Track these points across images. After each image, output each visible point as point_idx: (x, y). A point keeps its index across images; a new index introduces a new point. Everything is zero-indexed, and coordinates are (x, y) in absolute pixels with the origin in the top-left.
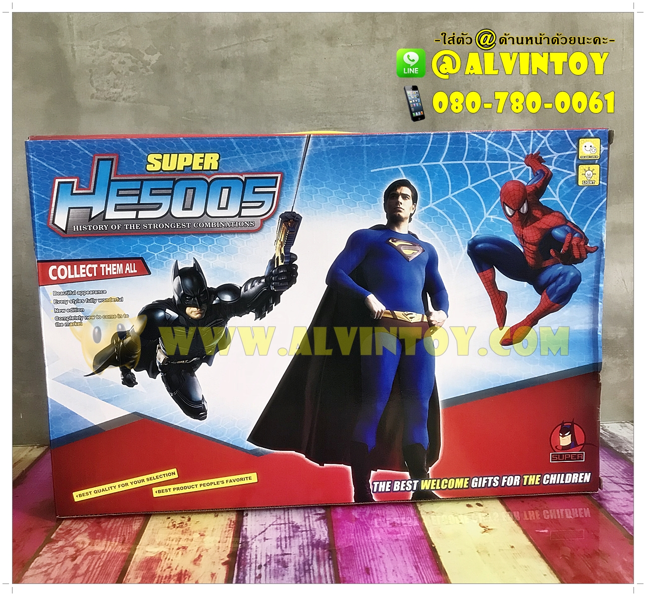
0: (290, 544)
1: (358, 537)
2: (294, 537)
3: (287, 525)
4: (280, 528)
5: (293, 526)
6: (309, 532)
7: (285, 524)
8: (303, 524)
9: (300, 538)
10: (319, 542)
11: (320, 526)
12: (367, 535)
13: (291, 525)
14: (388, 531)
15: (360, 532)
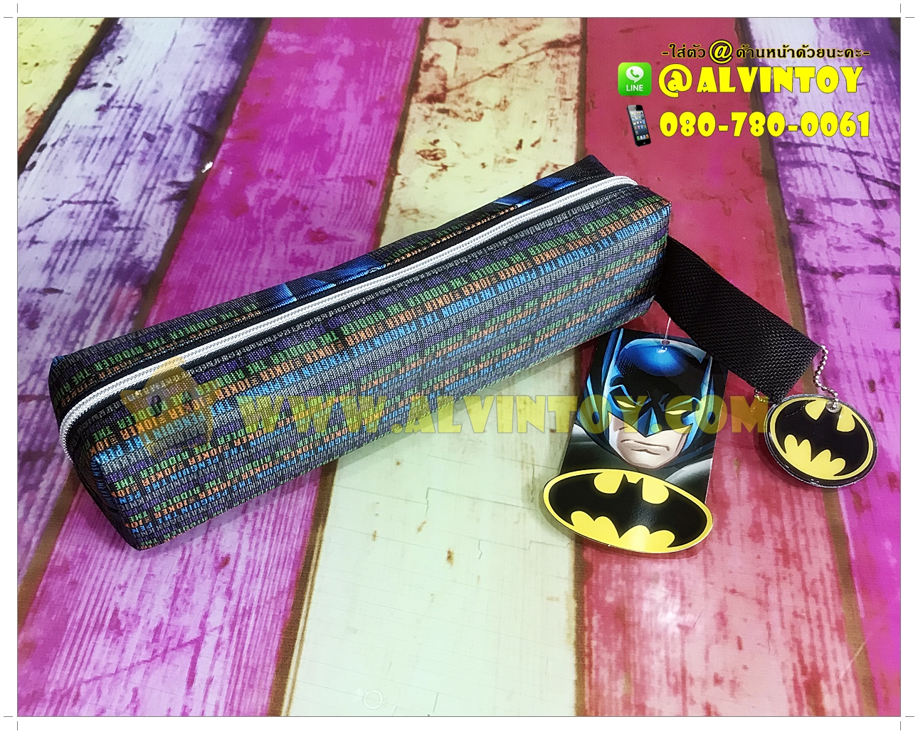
0: (75, 263)
1: (222, 262)
2: (94, 241)
3: (97, 207)
4: (79, 215)
5: (107, 211)
6: (129, 234)
7: (95, 203)
8: (130, 210)
9: (104, 248)
10: (137, 263)
11: (161, 217)
12: (243, 260)
13: (105, 206)
14: (293, 254)
15: (233, 249)
